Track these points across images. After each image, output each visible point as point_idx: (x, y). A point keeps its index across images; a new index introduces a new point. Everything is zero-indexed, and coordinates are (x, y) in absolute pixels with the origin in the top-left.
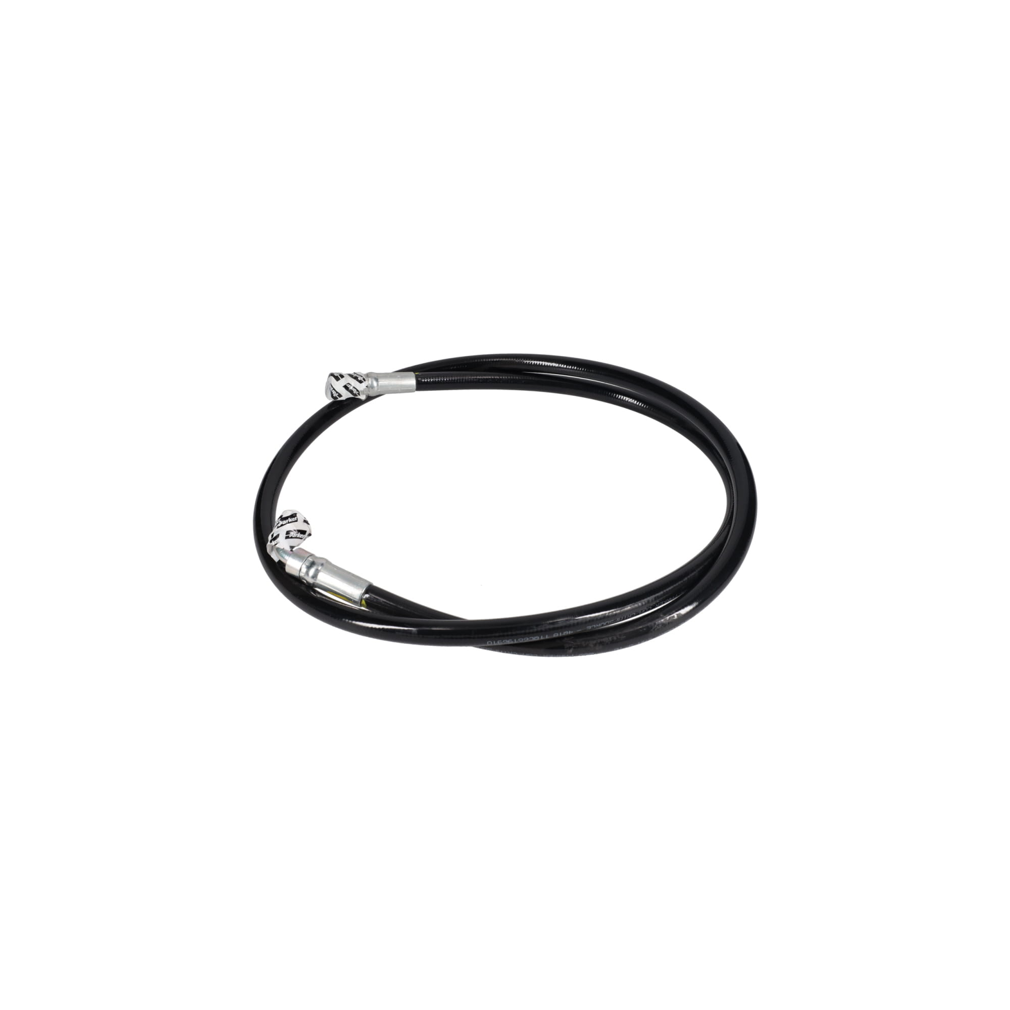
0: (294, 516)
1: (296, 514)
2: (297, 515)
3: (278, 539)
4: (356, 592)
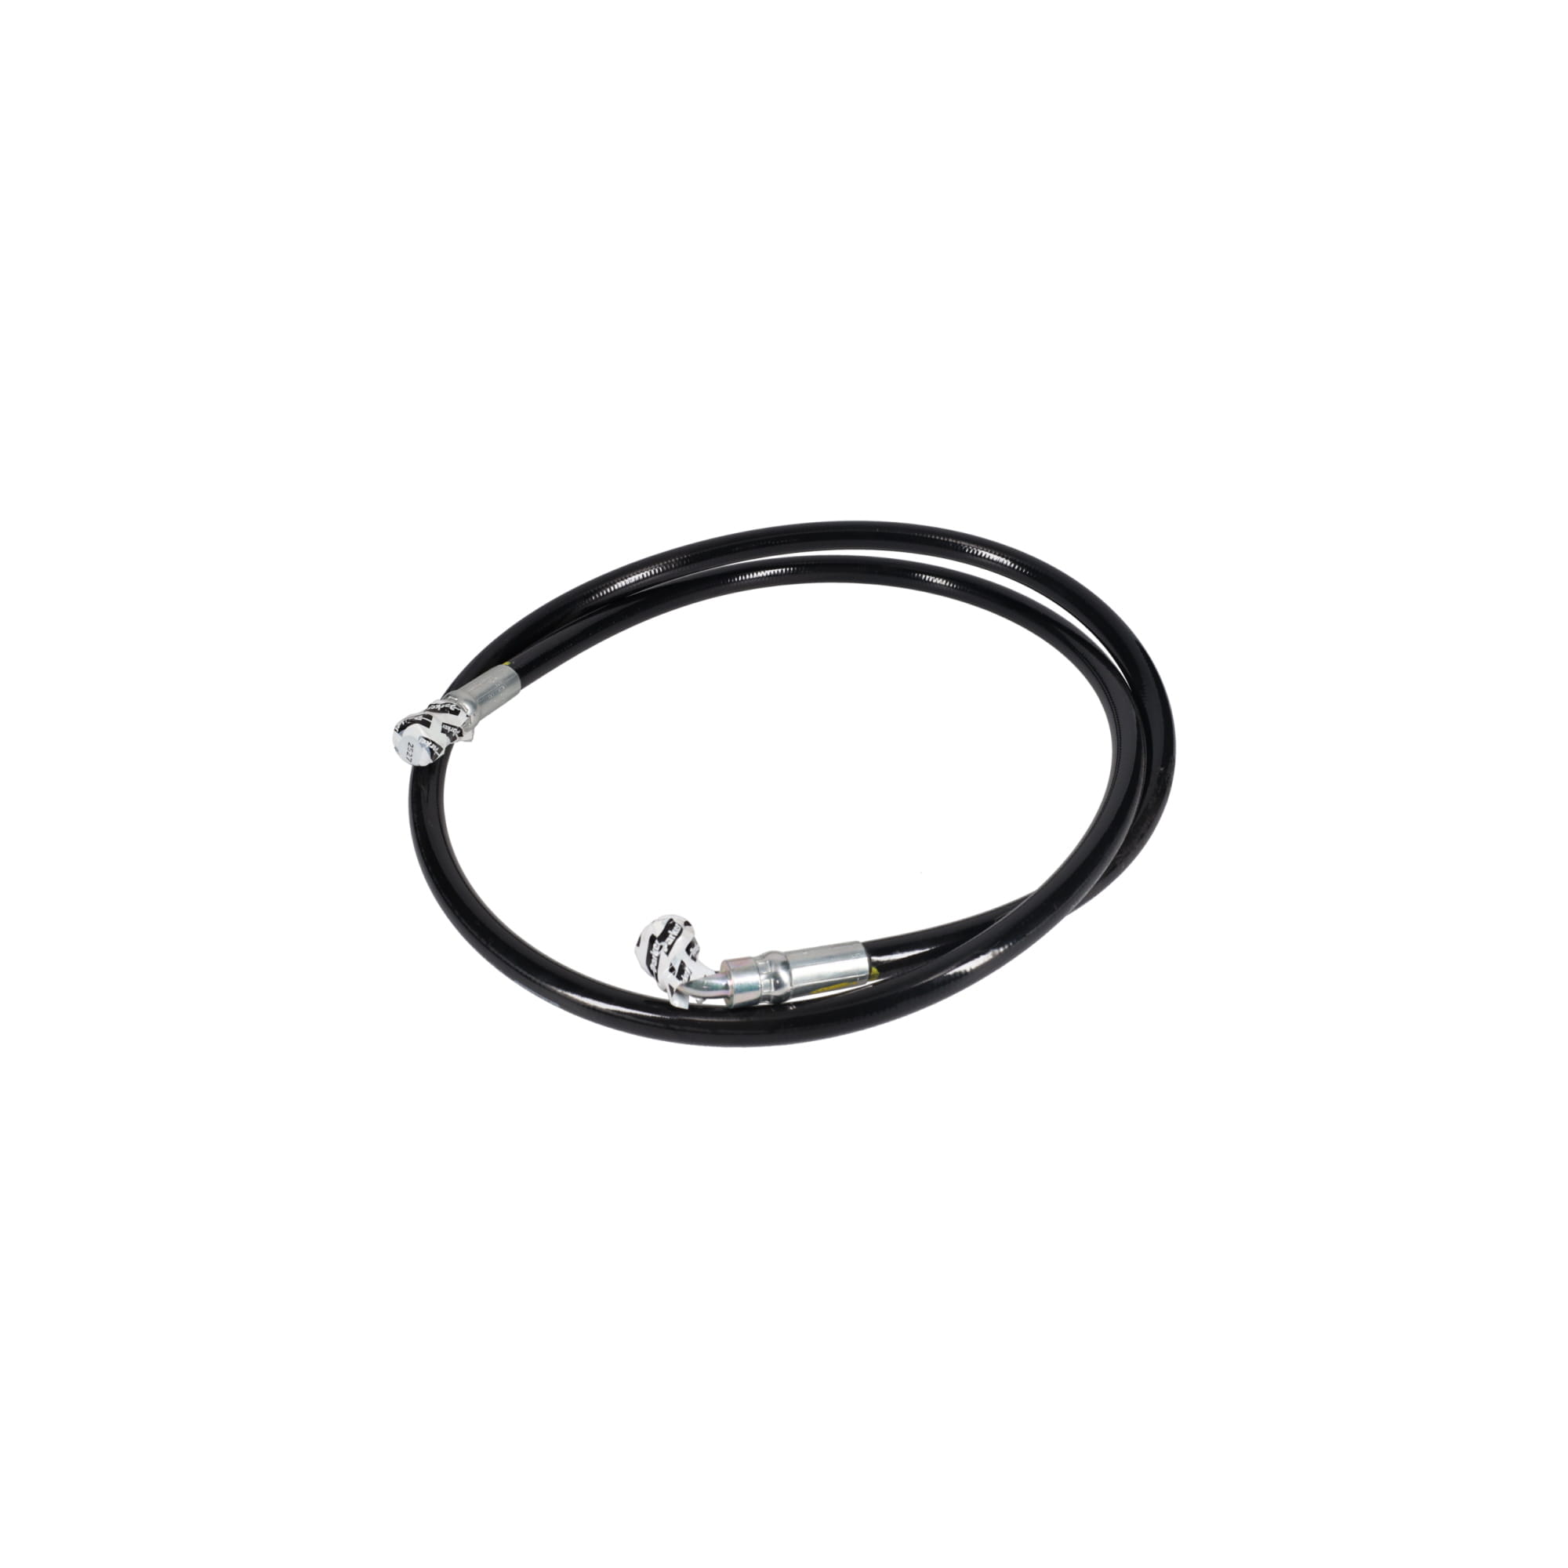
0: (670, 925)
1: (671, 920)
2: (675, 920)
3: (686, 969)
4: (861, 964)
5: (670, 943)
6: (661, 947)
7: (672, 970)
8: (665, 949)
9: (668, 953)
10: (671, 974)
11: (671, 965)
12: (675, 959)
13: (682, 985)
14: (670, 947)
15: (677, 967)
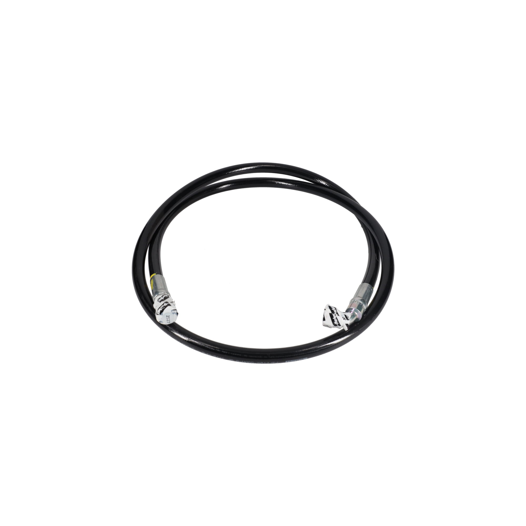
5: (336, 312)
6: (335, 315)
7: (344, 319)
8: (337, 315)
9: (338, 315)
10: (345, 320)
11: (343, 318)
12: (342, 316)
13: (350, 321)
14: (337, 313)
15: (345, 317)
